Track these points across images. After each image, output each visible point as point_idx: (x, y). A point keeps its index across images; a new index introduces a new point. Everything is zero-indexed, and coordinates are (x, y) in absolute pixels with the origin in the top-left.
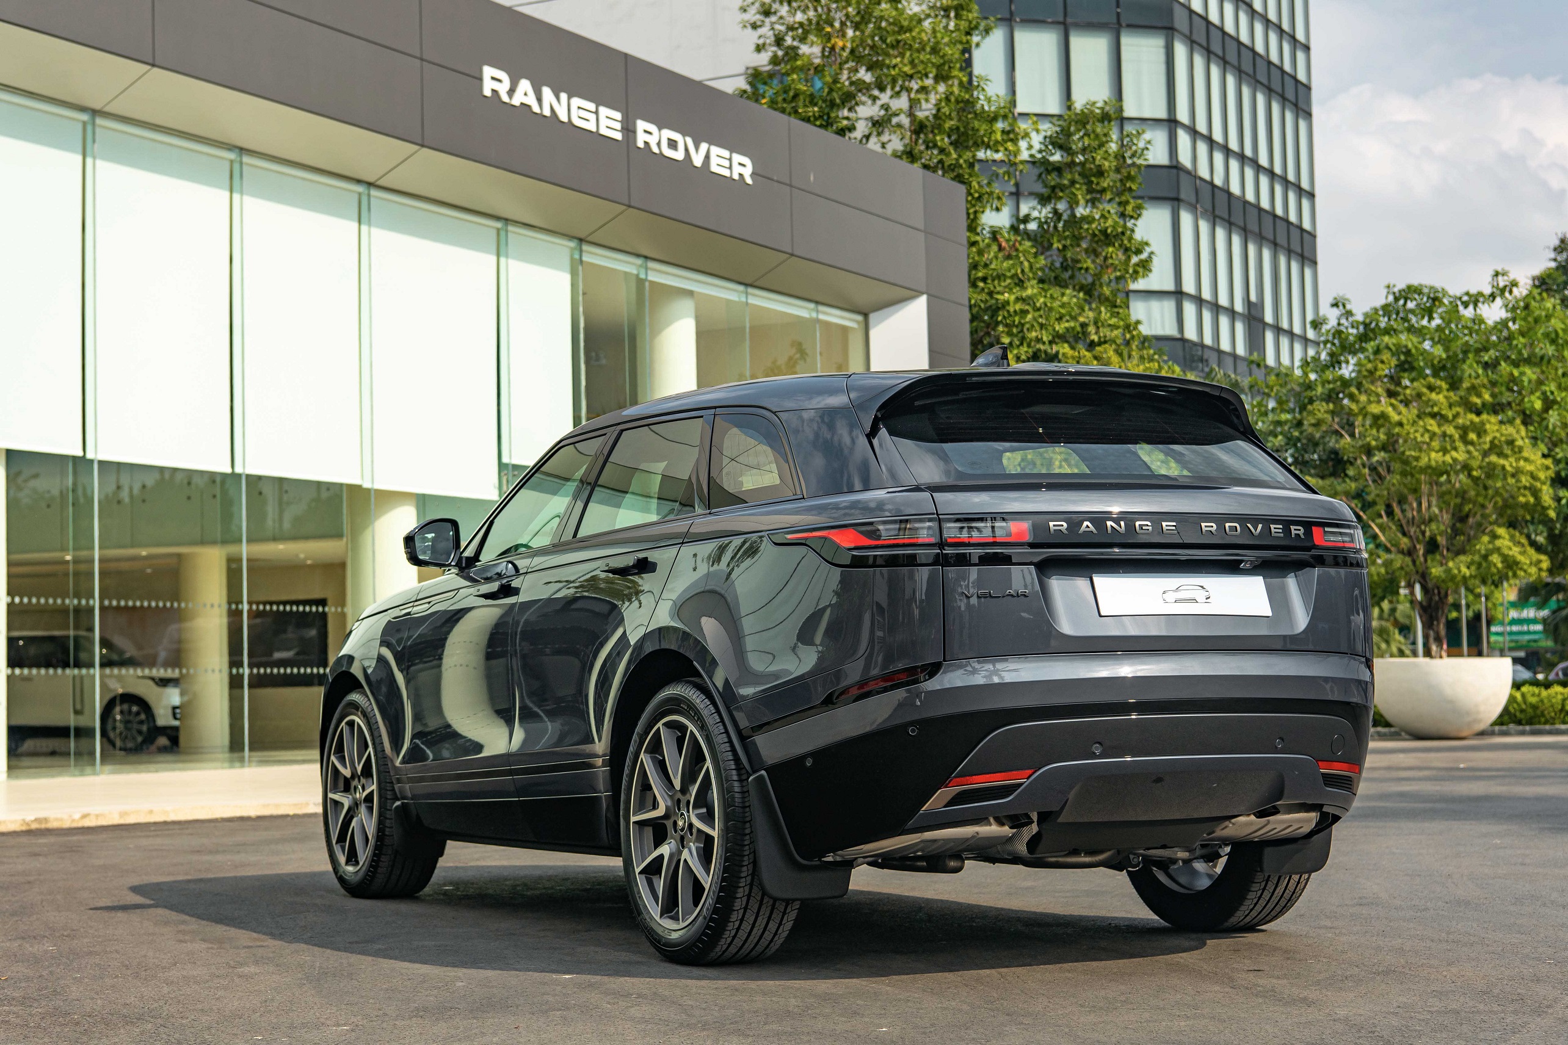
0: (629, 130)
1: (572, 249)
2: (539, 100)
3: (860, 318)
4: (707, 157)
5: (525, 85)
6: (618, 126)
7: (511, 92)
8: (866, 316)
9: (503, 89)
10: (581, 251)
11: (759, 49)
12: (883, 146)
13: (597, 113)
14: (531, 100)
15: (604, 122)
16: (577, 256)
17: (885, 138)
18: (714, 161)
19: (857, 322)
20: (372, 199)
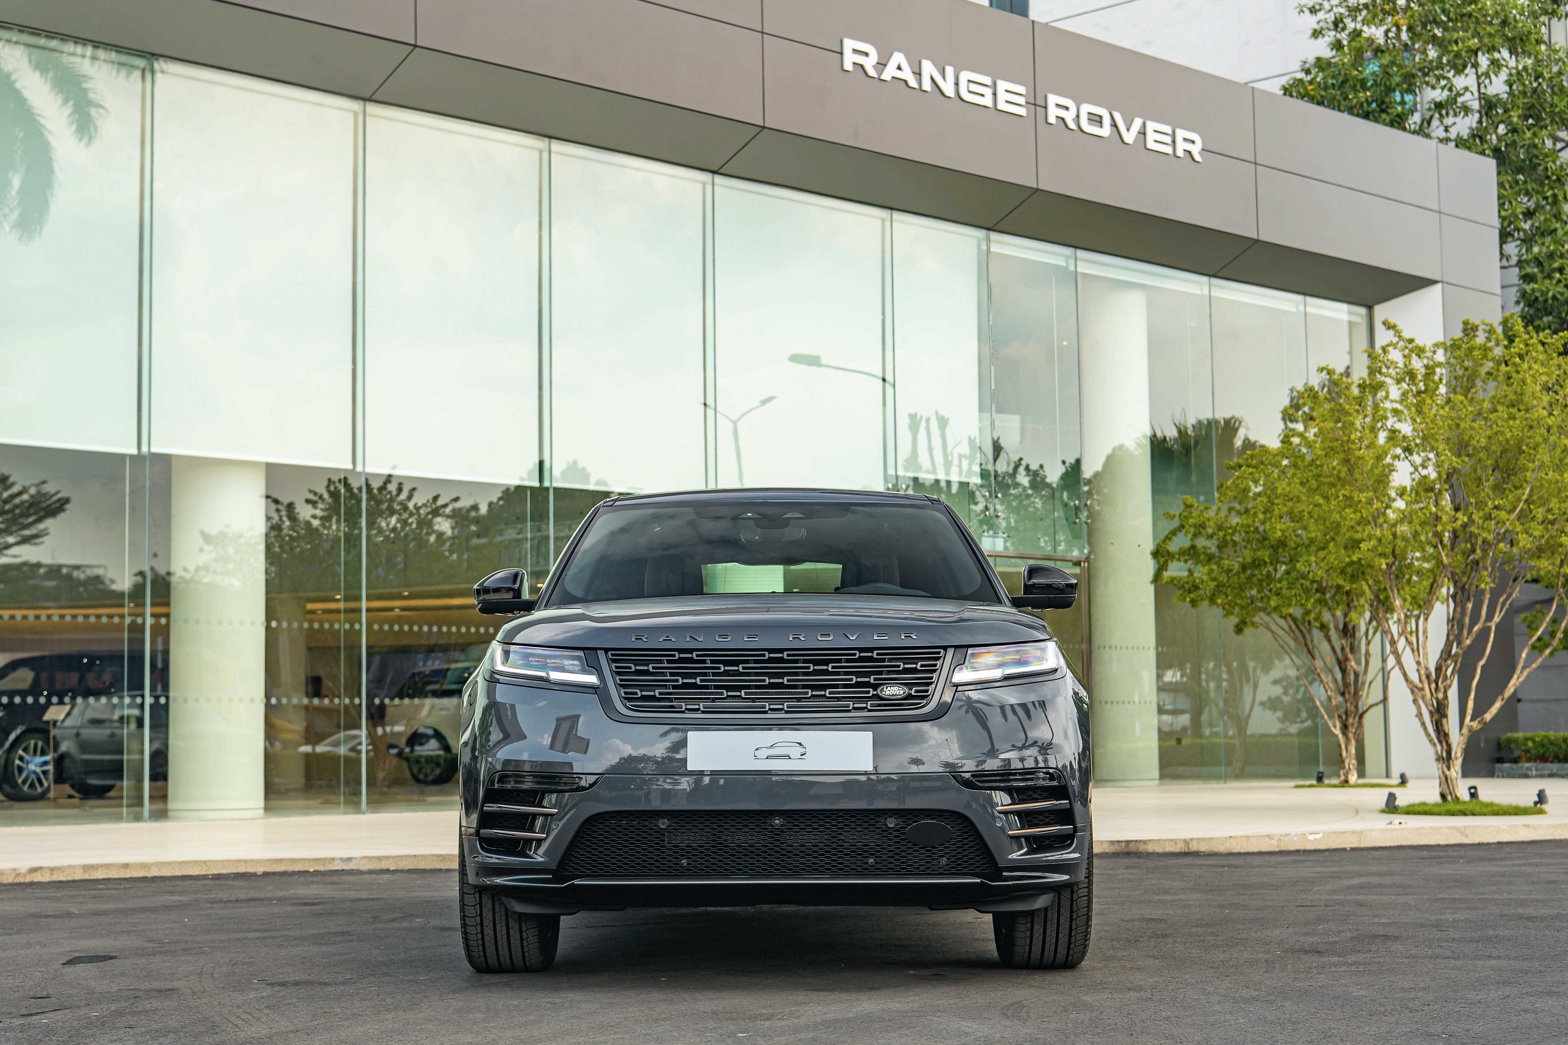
0: (1037, 105)
1: (979, 240)
2: (918, 74)
3: (1363, 311)
4: (1143, 133)
5: (898, 58)
6: (1022, 100)
7: (882, 65)
8: (1370, 308)
9: (869, 63)
10: (988, 240)
11: (1316, 34)
12: (1446, 130)
13: (994, 86)
14: (907, 74)
15: (1002, 96)
16: (984, 247)
17: (1449, 121)
18: (1151, 136)
19: (1361, 315)
20: (716, 188)
